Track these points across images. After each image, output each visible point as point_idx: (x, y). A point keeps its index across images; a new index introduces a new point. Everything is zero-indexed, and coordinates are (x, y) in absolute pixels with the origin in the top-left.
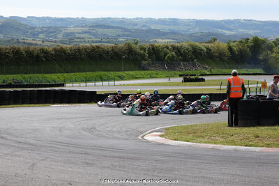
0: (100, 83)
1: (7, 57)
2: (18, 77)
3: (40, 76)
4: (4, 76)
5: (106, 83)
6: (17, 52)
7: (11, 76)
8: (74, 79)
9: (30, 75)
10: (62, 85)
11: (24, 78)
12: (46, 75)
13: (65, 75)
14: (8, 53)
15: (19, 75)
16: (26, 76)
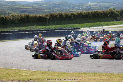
0: (96, 27)
1: (57, 17)
2: (61, 26)
3: (71, 25)
4: (55, 26)
5: (99, 27)
6: (61, 15)
7: (58, 25)
8: (86, 26)
9: (66, 25)
10: (79, 29)
11: (64, 26)
12: (74, 25)
13: (82, 24)
14: (57, 16)
15: (62, 25)
16: (65, 25)
